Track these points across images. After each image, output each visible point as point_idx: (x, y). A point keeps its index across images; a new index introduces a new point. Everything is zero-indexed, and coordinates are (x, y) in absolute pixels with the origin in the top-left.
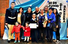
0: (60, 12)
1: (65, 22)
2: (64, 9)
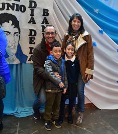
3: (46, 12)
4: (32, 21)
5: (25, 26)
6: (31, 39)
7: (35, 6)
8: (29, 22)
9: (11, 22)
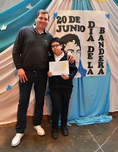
0: (90, 47)
1: (103, 73)
2: (101, 36)
3: (102, 30)
4: (91, 39)
5: (85, 44)
6: (89, 54)
7: (94, 26)
8: (88, 40)
9: (74, 41)
